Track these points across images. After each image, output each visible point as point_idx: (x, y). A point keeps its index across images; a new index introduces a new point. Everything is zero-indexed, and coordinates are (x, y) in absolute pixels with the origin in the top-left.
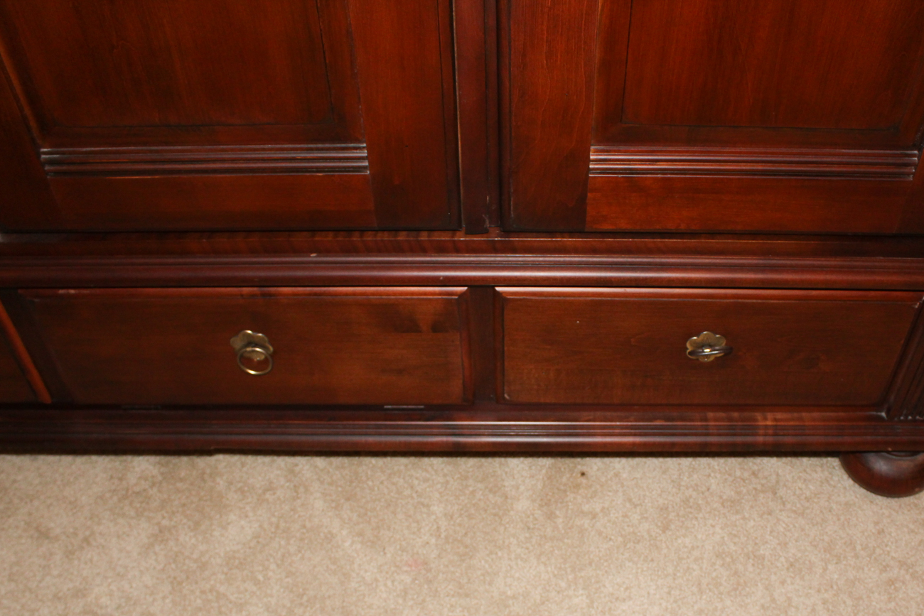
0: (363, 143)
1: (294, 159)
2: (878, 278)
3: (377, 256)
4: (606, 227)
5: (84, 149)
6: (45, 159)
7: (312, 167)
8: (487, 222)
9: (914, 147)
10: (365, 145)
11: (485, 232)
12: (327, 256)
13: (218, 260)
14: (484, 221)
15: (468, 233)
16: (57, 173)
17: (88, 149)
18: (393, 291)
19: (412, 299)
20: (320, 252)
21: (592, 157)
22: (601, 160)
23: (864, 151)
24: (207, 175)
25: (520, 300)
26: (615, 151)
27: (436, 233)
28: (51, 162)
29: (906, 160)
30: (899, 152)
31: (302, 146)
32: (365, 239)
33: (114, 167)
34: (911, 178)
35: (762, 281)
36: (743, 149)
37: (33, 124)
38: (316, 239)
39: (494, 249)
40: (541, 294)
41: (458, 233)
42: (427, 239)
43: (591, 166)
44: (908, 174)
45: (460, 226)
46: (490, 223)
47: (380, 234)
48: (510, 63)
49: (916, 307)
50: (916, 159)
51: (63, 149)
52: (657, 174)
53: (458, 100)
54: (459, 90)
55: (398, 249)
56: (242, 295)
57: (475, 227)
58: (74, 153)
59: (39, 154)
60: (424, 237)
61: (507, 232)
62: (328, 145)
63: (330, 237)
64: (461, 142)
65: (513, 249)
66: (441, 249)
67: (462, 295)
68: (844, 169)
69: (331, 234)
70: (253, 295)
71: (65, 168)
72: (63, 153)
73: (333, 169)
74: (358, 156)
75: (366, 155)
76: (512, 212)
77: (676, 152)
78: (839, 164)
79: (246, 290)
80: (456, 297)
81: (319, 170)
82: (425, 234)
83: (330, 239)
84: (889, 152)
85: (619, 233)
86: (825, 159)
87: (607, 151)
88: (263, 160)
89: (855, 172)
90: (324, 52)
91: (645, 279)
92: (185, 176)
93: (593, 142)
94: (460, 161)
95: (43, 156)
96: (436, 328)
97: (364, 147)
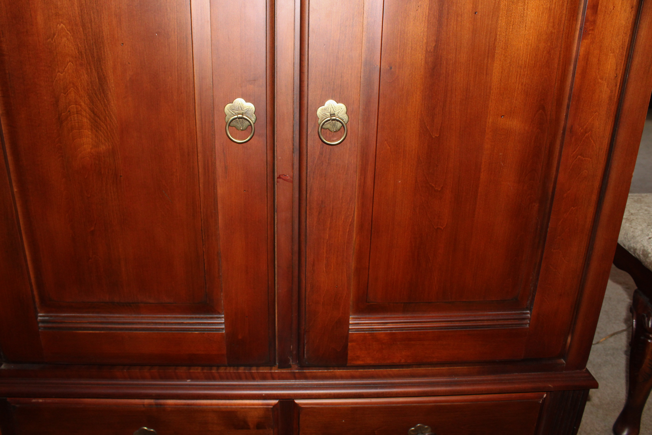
0: (222, 314)
1: (182, 323)
2: (517, 386)
3: (225, 382)
4: (359, 363)
5: (63, 315)
6: (40, 319)
7: (192, 328)
8: (291, 361)
9: (527, 309)
10: (223, 316)
11: (289, 367)
12: (197, 381)
13: (131, 382)
14: (289, 360)
15: (280, 367)
16: (45, 327)
17: (66, 315)
18: (234, 403)
19: (245, 408)
20: (192, 379)
21: (350, 322)
22: (357, 324)
23: (500, 313)
24: (131, 332)
25: (309, 408)
26: (363, 318)
27: (261, 368)
28: (43, 322)
29: (524, 316)
30: (519, 312)
31: (188, 316)
32: (220, 371)
33: (79, 325)
34: (528, 326)
35: (450, 391)
36: (434, 315)
37: (37, 299)
38: (191, 371)
39: (294, 377)
40: (322, 404)
41: (273, 368)
42: (256, 371)
43: (350, 327)
44: (526, 324)
45: (275, 364)
46: (292, 362)
47: (228, 368)
48: (306, 270)
49: (541, 402)
50: (529, 315)
51: (51, 314)
52: (387, 330)
53: (276, 291)
54: (278, 285)
55: (239, 377)
56: (144, 405)
57: (284, 364)
58: (57, 316)
59: (37, 317)
60: (254, 370)
61: (302, 366)
62: (202, 316)
63: (199, 370)
64: (278, 314)
65: (306, 378)
66: (264, 377)
67: (275, 405)
68: (491, 323)
69: (200, 368)
70: (150, 405)
71: (50, 325)
72: (51, 316)
73: (204, 330)
74: (218, 323)
75: (223, 321)
76: (305, 355)
77: (397, 317)
78: (487, 320)
79: (146, 401)
80: (272, 407)
81: (196, 330)
82: (254, 368)
83: (199, 371)
84: (514, 312)
85: (366, 366)
86: (479, 318)
87: (359, 318)
88: (165, 324)
89: (496, 325)
90: (204, 264)
91: (383, 393)
92: (119, 332)
93: (351, 313)
94: (276, 325)
95: (39, 318)
96: (259, 426)
97: (222, 317)
